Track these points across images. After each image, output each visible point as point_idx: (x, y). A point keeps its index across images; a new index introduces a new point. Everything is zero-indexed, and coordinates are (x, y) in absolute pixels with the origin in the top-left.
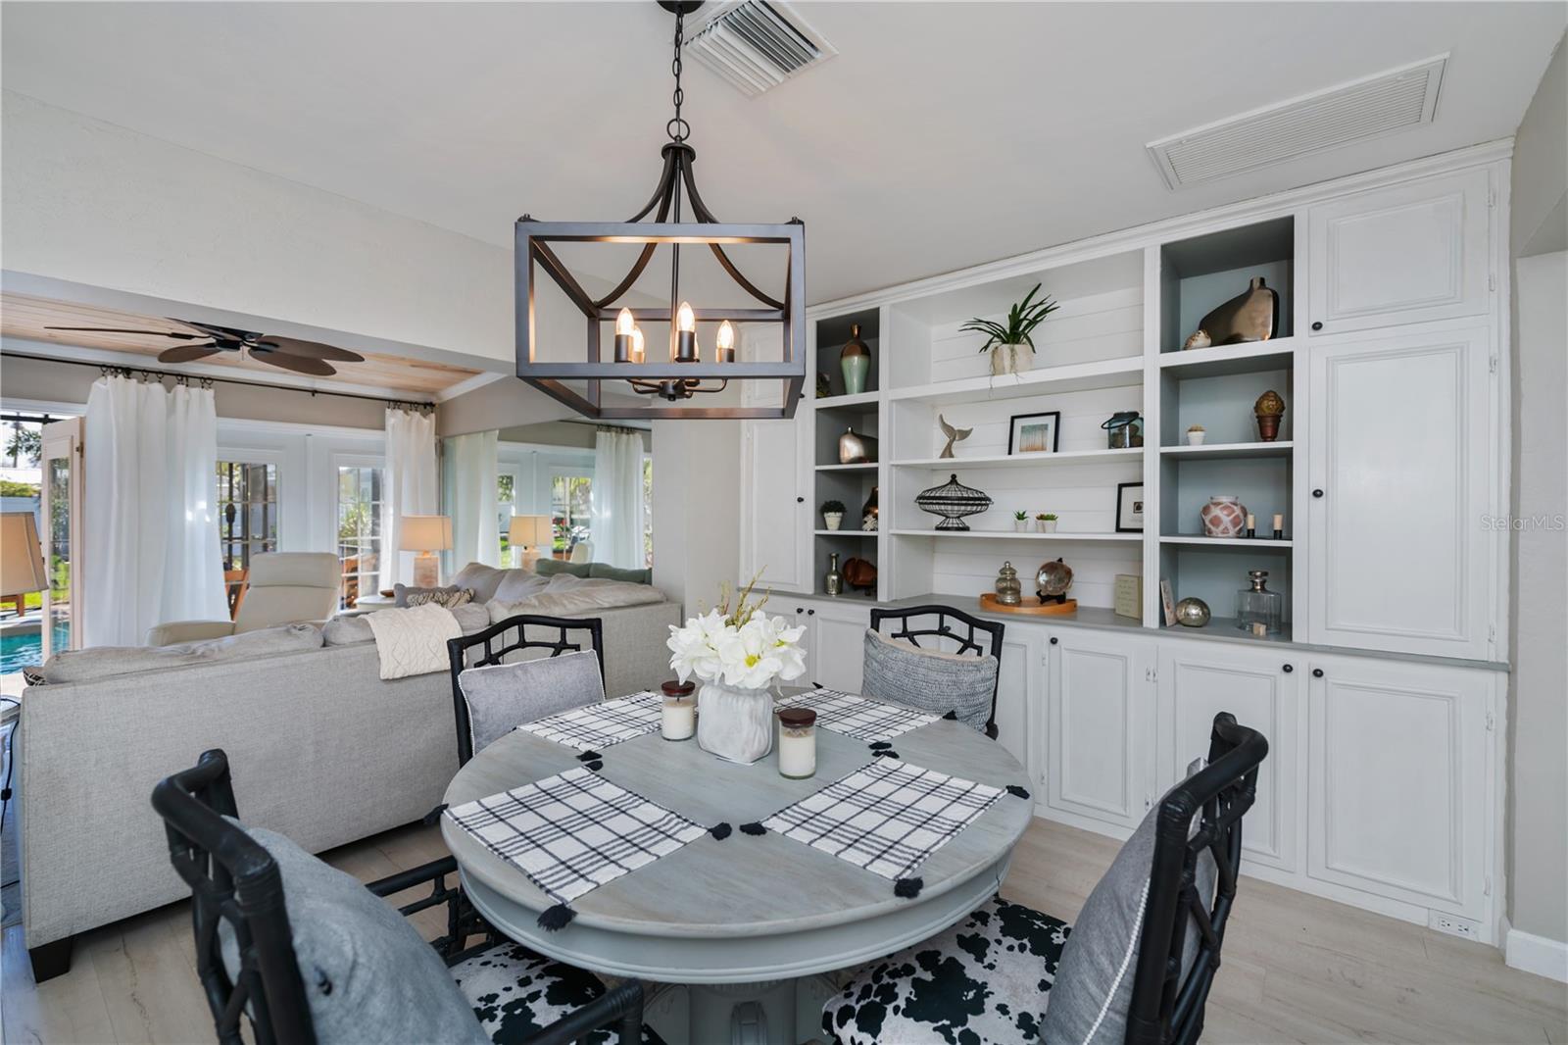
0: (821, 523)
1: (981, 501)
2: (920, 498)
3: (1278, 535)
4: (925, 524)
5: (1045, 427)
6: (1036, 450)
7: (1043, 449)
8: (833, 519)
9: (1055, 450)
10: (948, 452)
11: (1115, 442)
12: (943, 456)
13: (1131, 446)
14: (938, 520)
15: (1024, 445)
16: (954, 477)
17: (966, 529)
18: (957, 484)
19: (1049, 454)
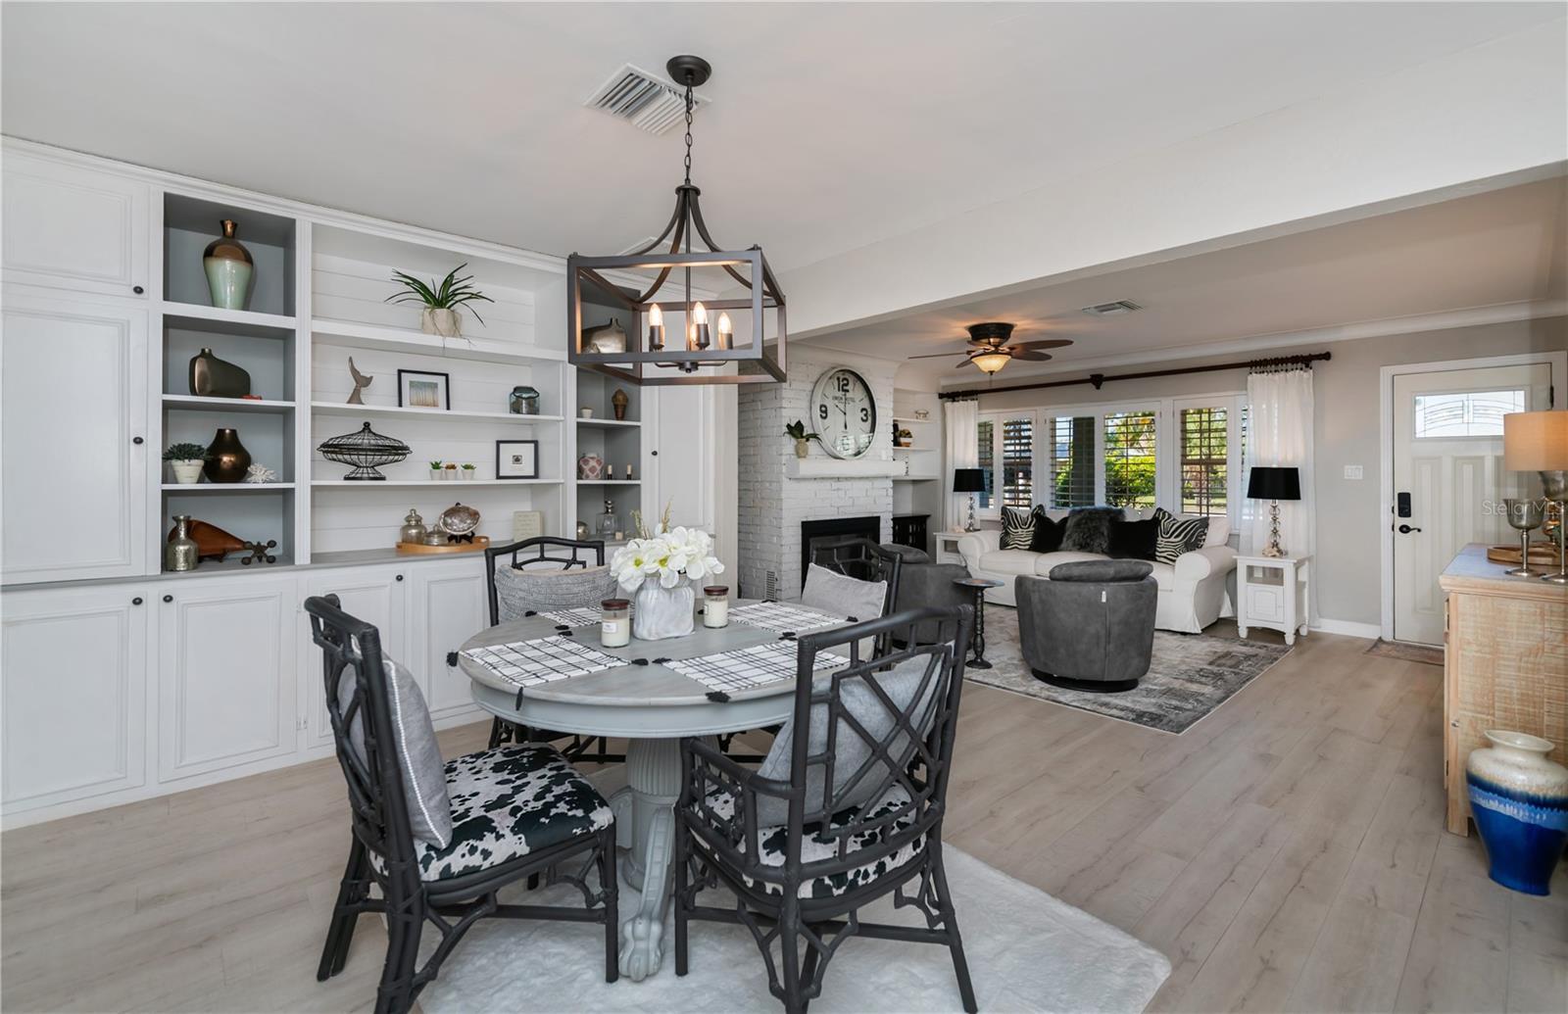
0: (168, 476)
1: (398, 450)
2: (323, 446)
3: (629, 477)
4: (335, 474)
5: (435, 385)
6: (428, 405)
7: (435, 405)
8: (188, 473)
9: (448, 408)
10: (355, 398)
11: (516, 408)
12: (349, 402)
13: (528, 413)
14: (349, 469)
15: (415, 399)
16: (367, 426)
17: (383, 479)
18: (370, 431)
19: (441, 410)
